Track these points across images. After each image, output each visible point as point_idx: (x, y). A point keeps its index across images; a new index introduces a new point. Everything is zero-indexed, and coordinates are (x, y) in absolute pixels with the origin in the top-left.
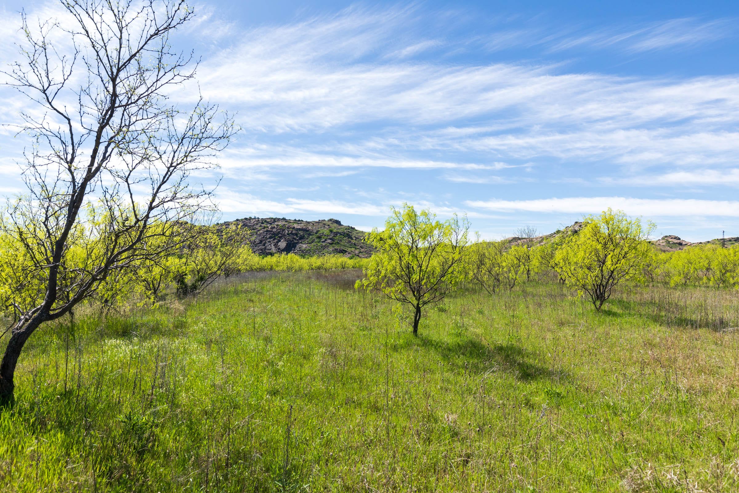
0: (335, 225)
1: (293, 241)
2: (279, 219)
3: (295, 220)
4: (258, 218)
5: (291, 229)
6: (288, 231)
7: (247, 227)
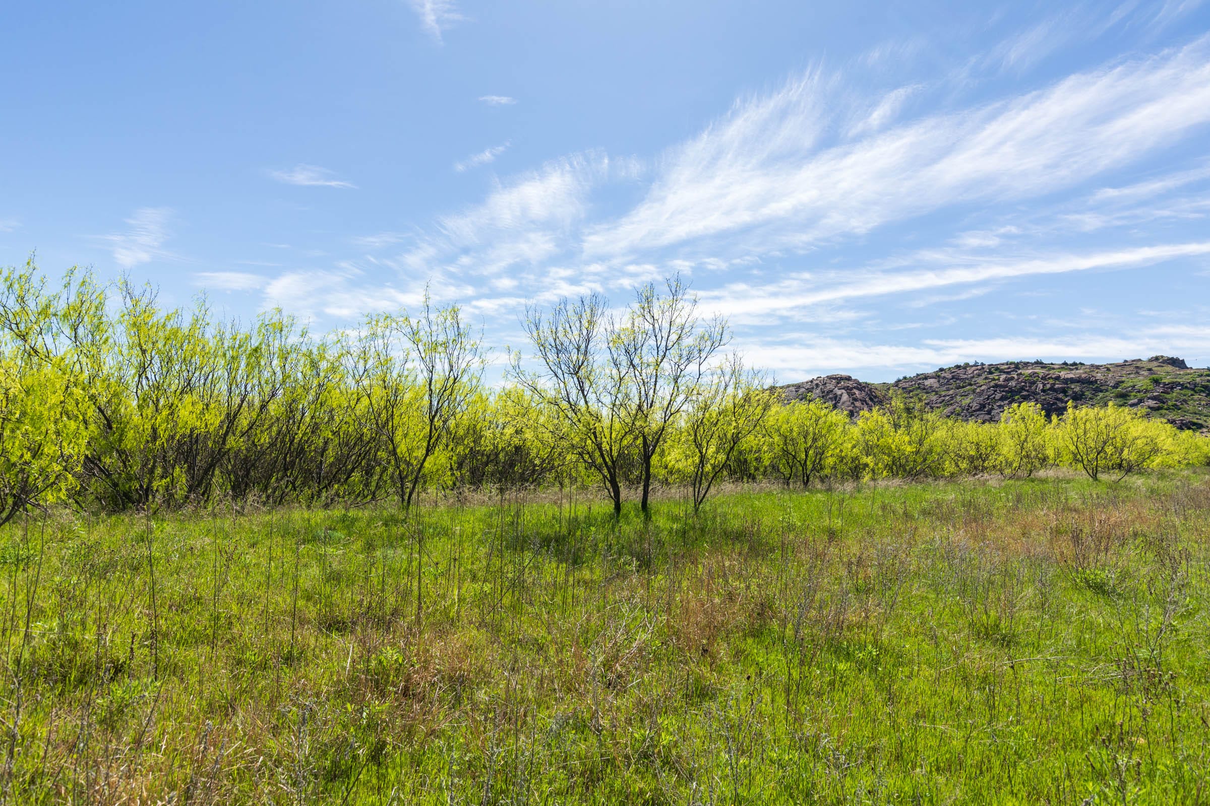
0: (1169, 368)
1: (1054, 404)
2: (1026, 364)
3: (1065, 364)
4: (983, 364)
5: (1051, 381)
6: (1044, 385)
7: (958, 382)
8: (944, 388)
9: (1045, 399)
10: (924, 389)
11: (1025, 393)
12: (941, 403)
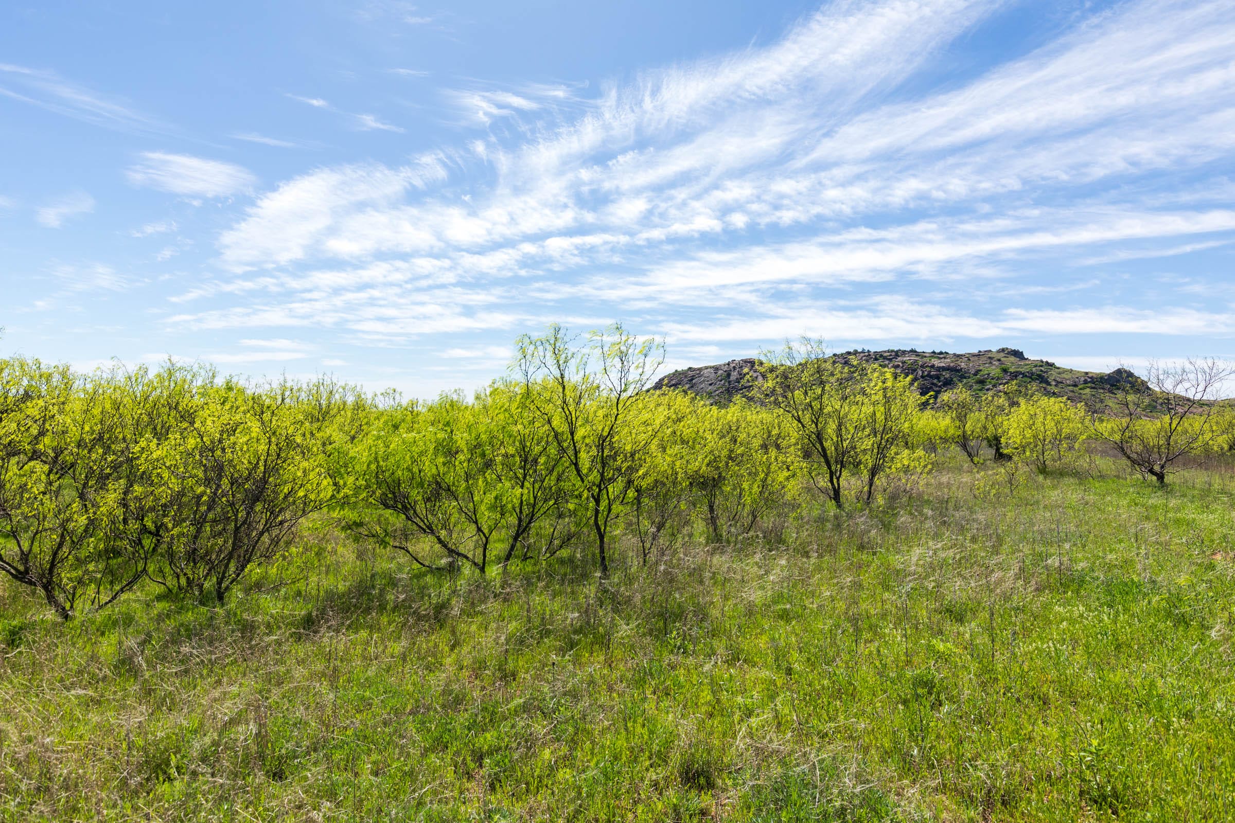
0: (1012, 359)
1: (932, 388)
3: (934, 352)
4: (869, 351)
5: (928, 369)
6: (923, 372)
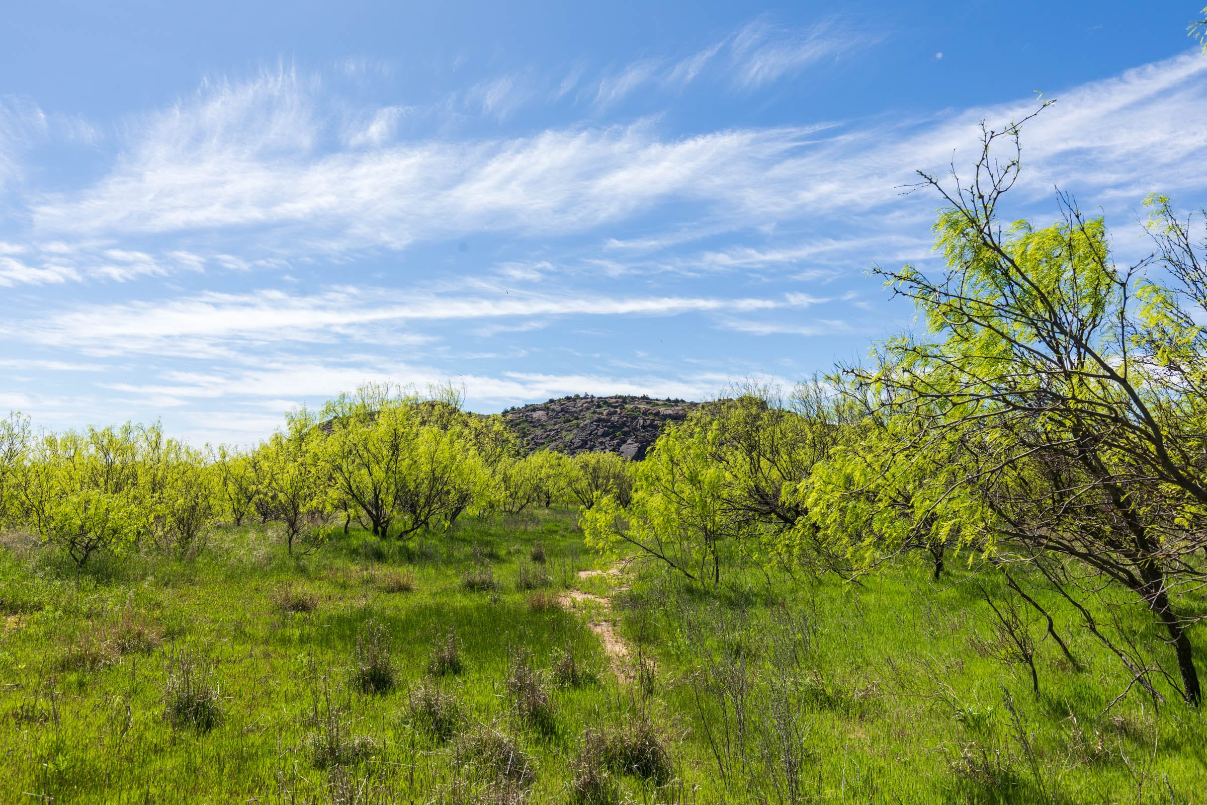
2: (633, 399)
3: (668, 400)
5: (651, 417)
6: (645, 421)
7: (567, 415)
8: (552, 422)
9: (644, 437)
10: (531, 422)
11: (626, 429)
12: (545, 438)
